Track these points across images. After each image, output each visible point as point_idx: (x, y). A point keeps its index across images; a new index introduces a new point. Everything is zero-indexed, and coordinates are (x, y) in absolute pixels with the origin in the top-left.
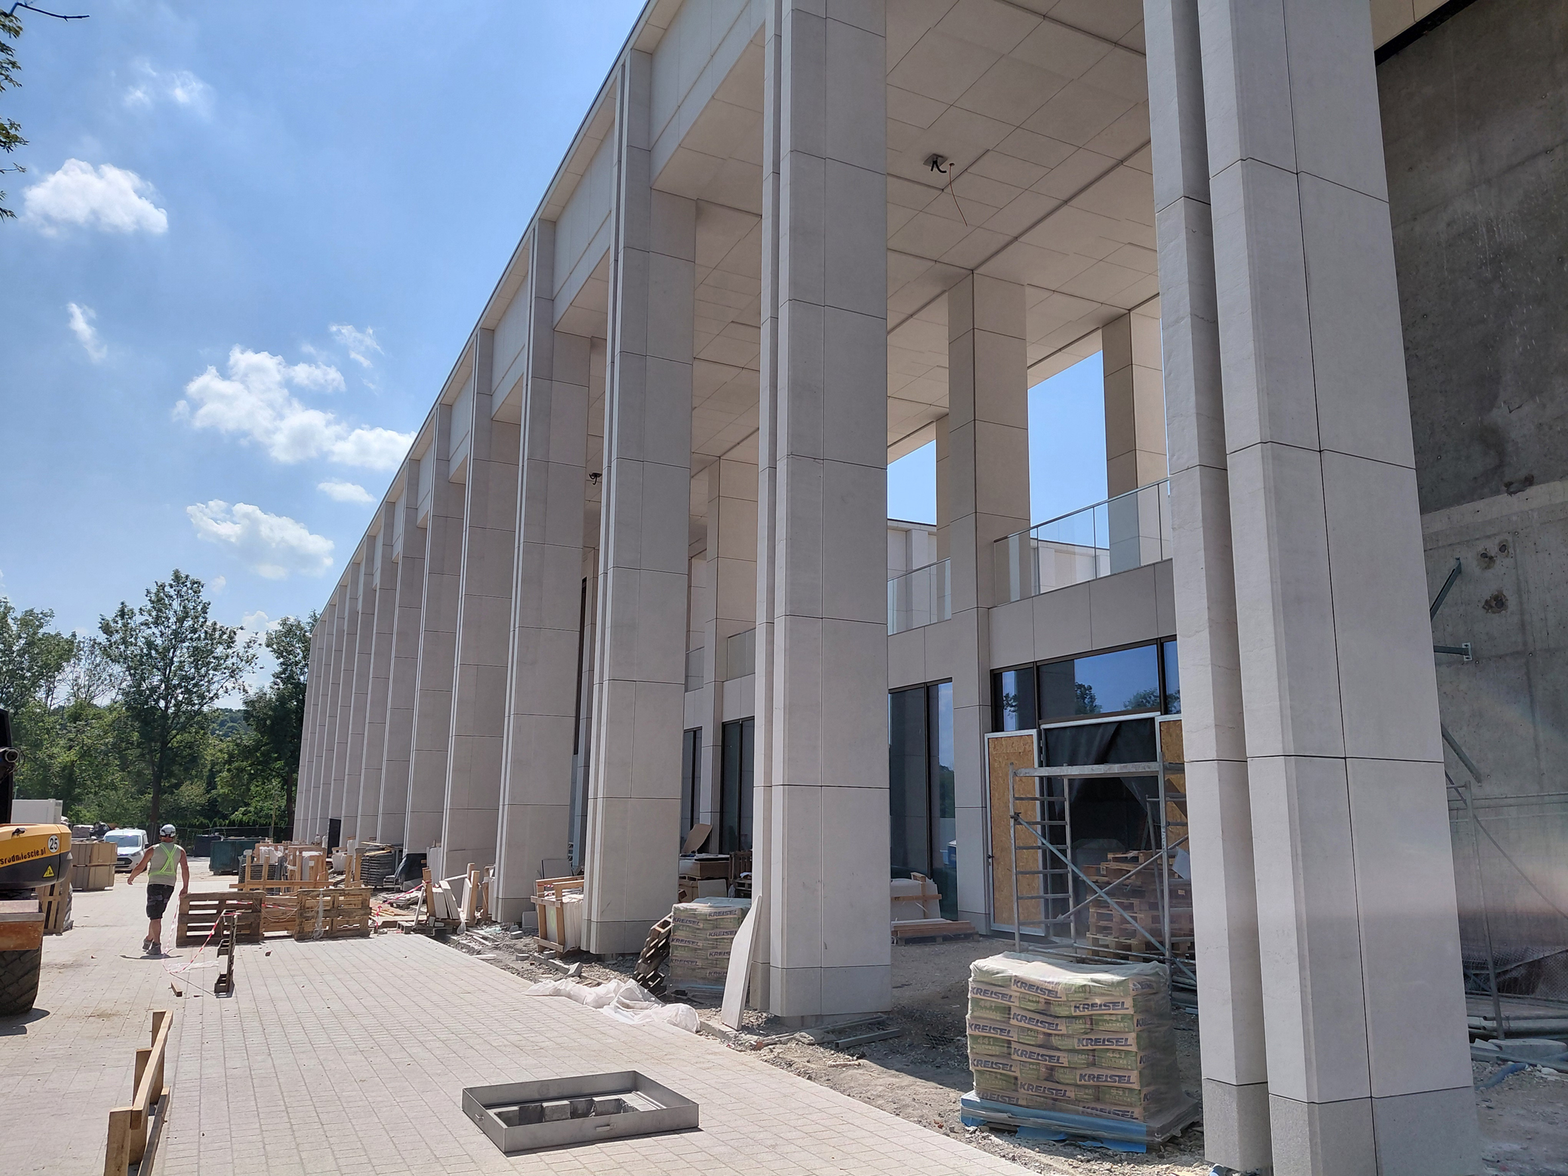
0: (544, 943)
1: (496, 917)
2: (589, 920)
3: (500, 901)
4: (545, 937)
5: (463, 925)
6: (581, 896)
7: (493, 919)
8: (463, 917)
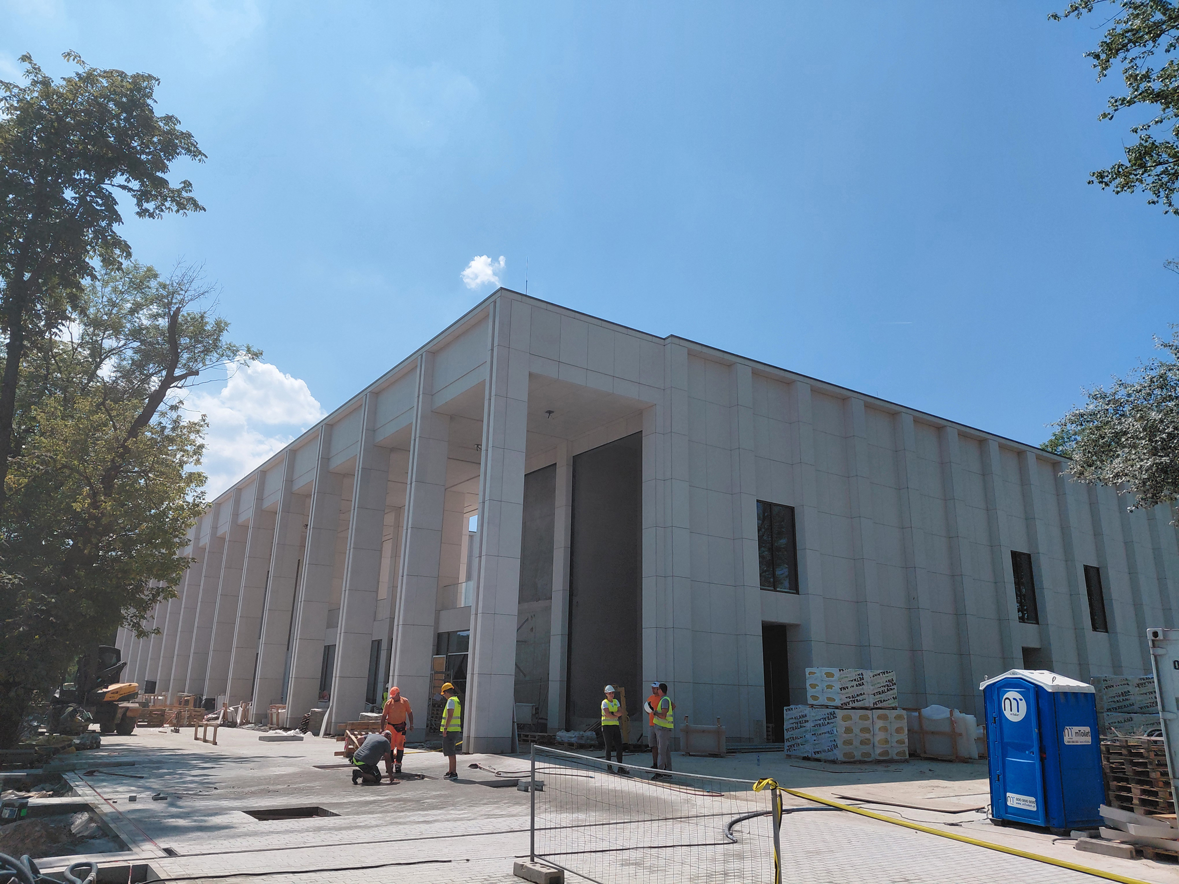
0: (271, 726)
1: (252, 721)
2: (287, 718)
3: (254, 715)
4: (272, 724)
5: (238, 724)
6: (285, 710)
7: (251, 722)
8: (239, 721)
